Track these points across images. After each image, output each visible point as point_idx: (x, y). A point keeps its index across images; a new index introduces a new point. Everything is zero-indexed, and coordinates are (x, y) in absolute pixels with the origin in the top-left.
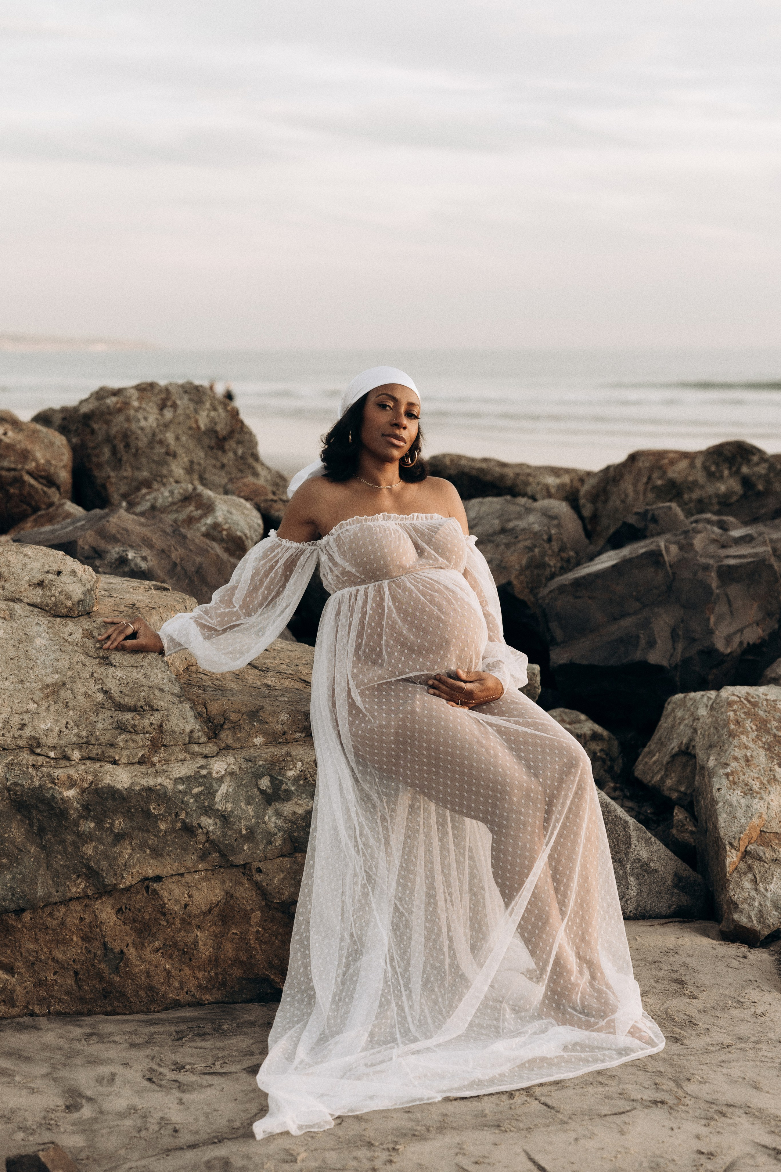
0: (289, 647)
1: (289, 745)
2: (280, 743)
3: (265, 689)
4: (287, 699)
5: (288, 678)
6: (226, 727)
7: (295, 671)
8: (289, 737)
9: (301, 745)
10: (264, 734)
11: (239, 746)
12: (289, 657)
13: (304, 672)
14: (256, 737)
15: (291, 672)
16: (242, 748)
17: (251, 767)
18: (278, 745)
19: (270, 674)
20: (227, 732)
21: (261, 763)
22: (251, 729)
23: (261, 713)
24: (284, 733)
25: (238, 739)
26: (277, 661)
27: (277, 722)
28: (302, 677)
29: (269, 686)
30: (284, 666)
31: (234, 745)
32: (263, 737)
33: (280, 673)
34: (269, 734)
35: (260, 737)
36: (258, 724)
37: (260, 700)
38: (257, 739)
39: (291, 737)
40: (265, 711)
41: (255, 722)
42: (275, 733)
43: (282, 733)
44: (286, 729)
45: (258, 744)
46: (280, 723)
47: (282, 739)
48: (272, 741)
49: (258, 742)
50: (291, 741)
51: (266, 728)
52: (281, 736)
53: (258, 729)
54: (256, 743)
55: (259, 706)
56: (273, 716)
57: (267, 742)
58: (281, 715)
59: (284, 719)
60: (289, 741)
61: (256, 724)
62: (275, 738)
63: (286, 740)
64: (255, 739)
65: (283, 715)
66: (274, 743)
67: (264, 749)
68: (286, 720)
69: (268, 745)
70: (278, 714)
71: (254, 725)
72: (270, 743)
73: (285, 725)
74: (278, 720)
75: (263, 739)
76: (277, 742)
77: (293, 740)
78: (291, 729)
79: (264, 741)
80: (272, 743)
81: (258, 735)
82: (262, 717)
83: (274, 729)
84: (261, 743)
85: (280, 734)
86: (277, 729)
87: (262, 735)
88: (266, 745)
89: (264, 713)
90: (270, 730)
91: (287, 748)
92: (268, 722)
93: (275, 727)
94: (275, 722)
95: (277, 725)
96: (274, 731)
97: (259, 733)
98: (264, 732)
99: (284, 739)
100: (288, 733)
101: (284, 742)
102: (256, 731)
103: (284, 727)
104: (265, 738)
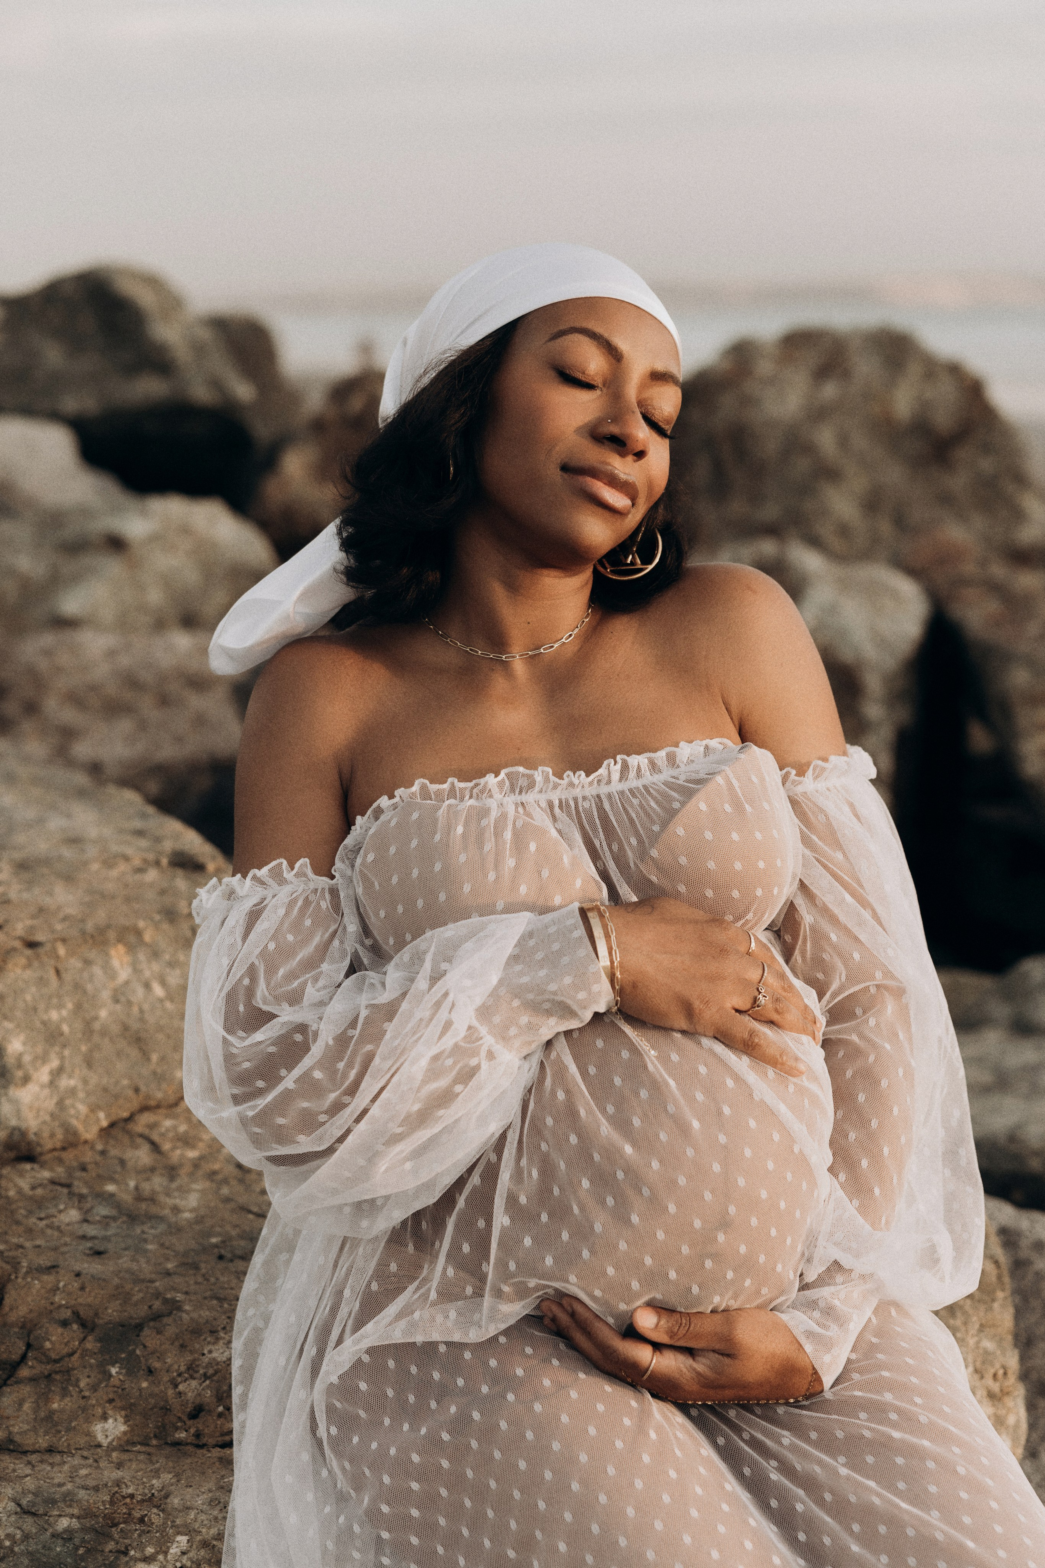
6: (24, 1372)
10: (129, 1410)
11: (43, 1442)
14: (105, 1417)
16: (50, 1450)
17: (26, 1537)
18: (161, 1454)
20: (26, 1390)
21: (64, 1523)
22: (94, 1388)
23: (147, 1334)
25: (50, 1416)
27: (191, 1368)
31: (29, 1441)
32: (127, 1420)
34: (142, 1415)
35: (116, 1420)
36: (124, 1371)
37: (204, 1271)
38: (107, 1426)
39: (218, 1426)
40: (169, 1325)
41: (117, 1365)
42: (166, 1410)
43: (189, 1410)
44: (208, 1395)
45: (105, 1443)
46: (201, 1372)
47: (186, 1431)
48: (152, 1435)
49: (107, 1436)
50: (211, 1441)
51: (140, 1390)
52: (184, 1422)
53: (120, 1390)
54: (100, 1438)
55: (166, 1301)
56: (183, 1346)
57: (135, 1439)
58: (213, 1344)
59: (219, 1359)
60: (204, 1440)
61: (117, 1373)
62: (164, 1426)
63: (198, 1435)
64: (101, 1425)
65: (224, 1343)
66: (154, 1442)
67: (112, 1462)
68: (224, 1362)
69: (134, 1449)
70: (205, 1339)
71: (111, 1376)
72: (141, 1444)
73: (212, 1381)
74: (197, 1363)
75: (123, 1428)
76: (166, 1443)
77: (220, 1439)
78: (227, 1397)
79: (125, 1433)
80: (148, 1445)
81: (110, 1412)
82: (145, 1346)
83: (166, 1393)
84: (113, 1440)
85: (180, 1415)
86: (180, 1393)
87: (123, 1413)
88: (126, 1448)
89: (159, 1332)
90: (151, 1395)
91: (170, 1476)
92: (156, 1369)
93: (176, 1386)
94: (183, 1369)
95: (185, 1381)
96: (167, 1401)
97: (115, 1407)
98: (132, 1405)
99: (192, 1431)
100: (210, 1411)
101: (189, 1441)
102: (111, 1396)
103: (203, 1389)
104: (129, 1423)
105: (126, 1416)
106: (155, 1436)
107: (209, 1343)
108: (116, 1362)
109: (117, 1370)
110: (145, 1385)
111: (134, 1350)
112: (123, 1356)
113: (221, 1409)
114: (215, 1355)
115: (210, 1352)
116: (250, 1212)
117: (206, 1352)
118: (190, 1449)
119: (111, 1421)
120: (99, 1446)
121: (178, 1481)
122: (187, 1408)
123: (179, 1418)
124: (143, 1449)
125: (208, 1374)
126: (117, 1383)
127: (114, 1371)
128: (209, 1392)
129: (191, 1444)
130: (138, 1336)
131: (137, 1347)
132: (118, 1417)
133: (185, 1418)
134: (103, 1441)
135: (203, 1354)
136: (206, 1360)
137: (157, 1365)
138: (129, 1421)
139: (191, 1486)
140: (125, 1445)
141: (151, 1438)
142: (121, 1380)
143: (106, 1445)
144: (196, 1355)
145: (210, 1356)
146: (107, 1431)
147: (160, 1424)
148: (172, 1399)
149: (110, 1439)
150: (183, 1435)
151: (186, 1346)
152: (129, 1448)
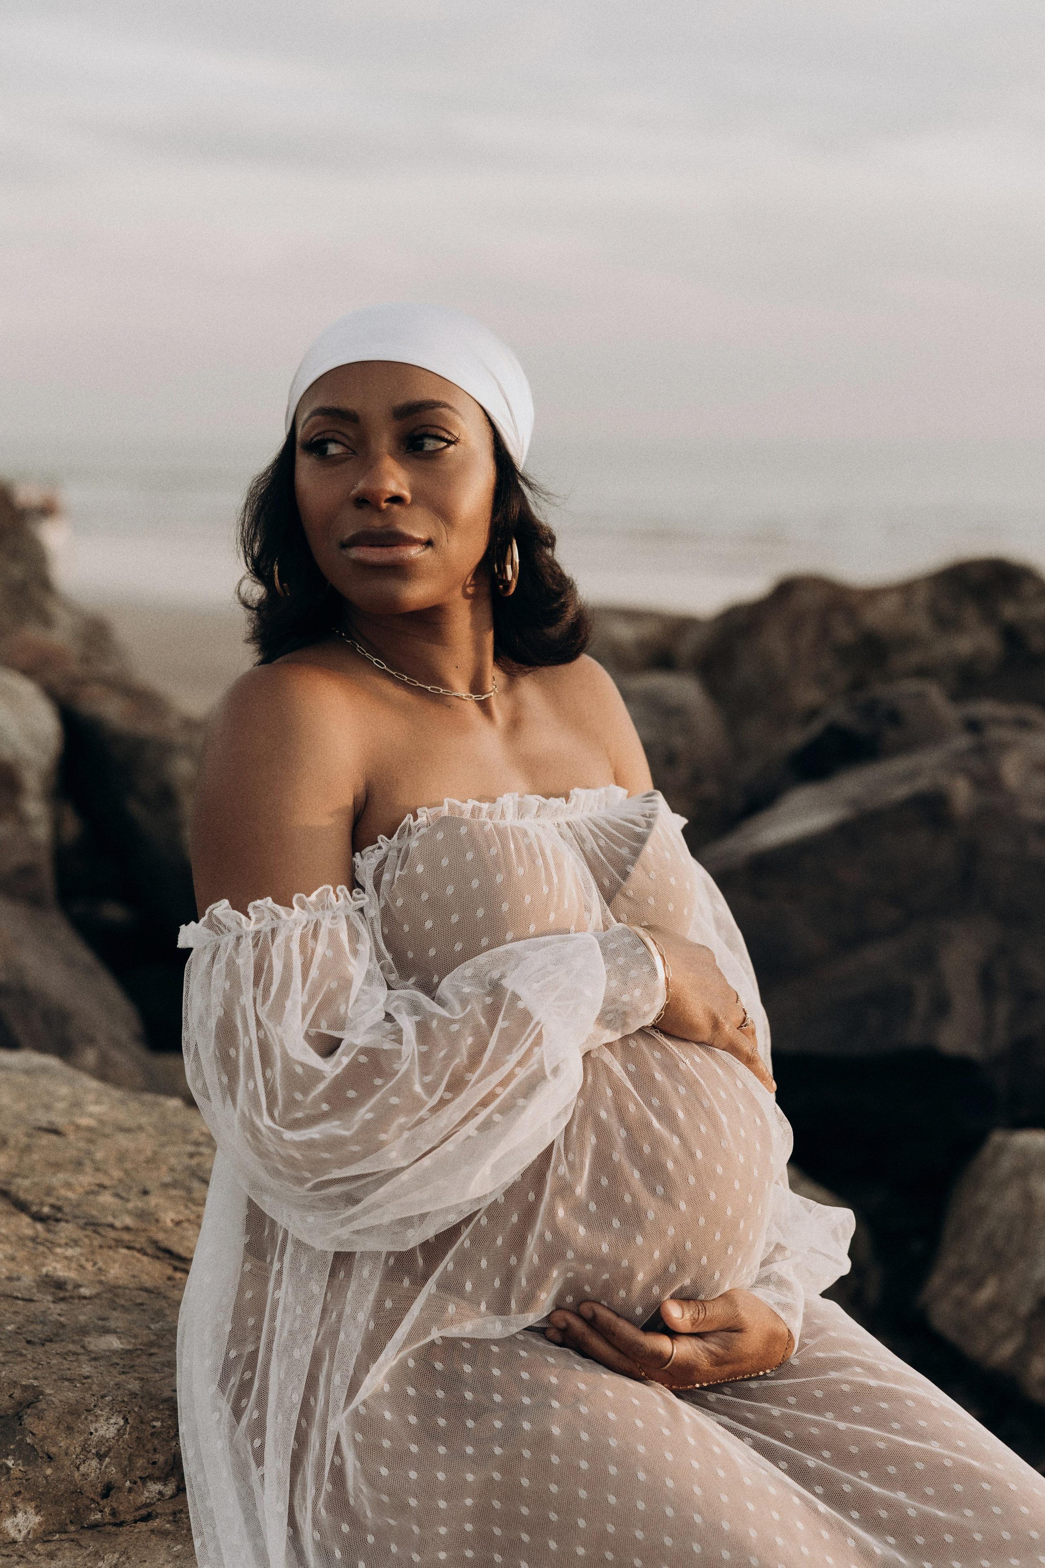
0: (121, 1116)
1: (124, 1537)
2: (94, 1526)
3: (45, 1302)
4: (115, 1343)
5: (119, 1243)
7: (142, 1215)
8: (123, 1503)
9: (163, 1534)
10: (39, 1500)
12: (122, 1157)
13: (168, 1217)
14: (14, 1512)
15: (128, 1221)
18: (86, 1538)
19: (66, 1230)
23: (29, 1421)
24: (108, 1490)
26: (86, 1179)
27: (85, 1449)
28: (160, 1236)
29: (59, 1285)
30: (106, 1198)
32: (38, 1510)
33: (93, 1225)
34: (57, 1502)
35: (26, 1513)
36: (20, 1462)
37: (29, 1356)
38: (16, 1520)
39: (132, 1502)
40: (45, 1410)
41: (10, 1457)
42: (79, 1492)
43: (99, 1490)
44: (113, 1472)
45: (20, 1538)
46: (94, 1451)
47: (101, 1511)
48: (68, 1521)
49: (20, 1531)
50: (129, 1518)
51: (46, 1477)
52: (98, 1503)
53: (24, 1481)
54: (13, 1533)
55: (25, 1388)
56: (69, 1429)
57: (51, 1528)
58: (96, 1421)
59: (108, 1436)
60: (122, 1518)
61: (13, 1465)
62: (77, 1510)
63: (114, 1513)
64: (11, 1521)
65: (103, 1420)
66: (72, 1528)
67: (39, 1555)
68: (113, 1438)
69: (55, 1538)
70: (86, 1419)
71: (8, 1469)
72: (59, 1532)
73: (110, 1457)
74: (89, 1443)
75: (38, 1519)
76: (83, 1527)
77: (137, 1514)
78: (129, 1471)
79: (40, 1524)
80: (66, 1532)
81: (20, 1506)
82: (33, 1434)
83: (73, 1477)
84: (29, 1533)
85: (92, 1496)
86: (83, 1475)
87: (33, 1504)
88: (45, 1539)
89: (40, 1418)
90: (60, 1480)
91: (117, 1555)
92: (54, 1454)
93: (78, 1469)
94: (78, 1450)
95: (84, 1462)
96: (76, 1485)
97: (23, 1499)
98: (42, 1493)
99: (107, 1510)
100: (119, 1488)
101: (106, 1520)
102: (17, 1489)
103: (106, 1467)
104: (42, 1513)
105: (36, 1507)
106: (71, 1522)
107: (92, 1422)
108: (8, 1455)
109: (13, 1461)
110: (49, 1471)
111: (22, 1440)
112: (12, 1447)
113: (128, 1484)
114: (101, 1432)
115: (96, 1430)
116: (17, 1298)
117: (92, 1431)
118: (110, 1528)
119: (20, 1515)
120: (14, 1542)
121: (128, 1559)
122: (97, 1488)
123: (92, 1499)
124: (64, 1536)
125: (102, 1453)
126: (18, 1474)
127: (10, 1463)
128: (113, 1469)
129: (109, 1524)
130: (21, 1424)
131: (25, 1436)
132: (29, 1509)
133: (98, 1499)
134: (17, 1536)
135: (91, 1434)
136: (95, 1438)
137: (53, 1450)
138: (40, 1511)
139: (145, 1561)
140: (43, 1536)
141: (66, 1525)
142: (22, 1471)
143: (21, 1540)
144: (85, 1435)
145: (98, 1434)
146: (17, 1525)
147: (73, 1509)
148: (80, 1481)
149: (24, 1532)
150: (99, 1516)
151: (73, 1428)
152: (50, 1538)
